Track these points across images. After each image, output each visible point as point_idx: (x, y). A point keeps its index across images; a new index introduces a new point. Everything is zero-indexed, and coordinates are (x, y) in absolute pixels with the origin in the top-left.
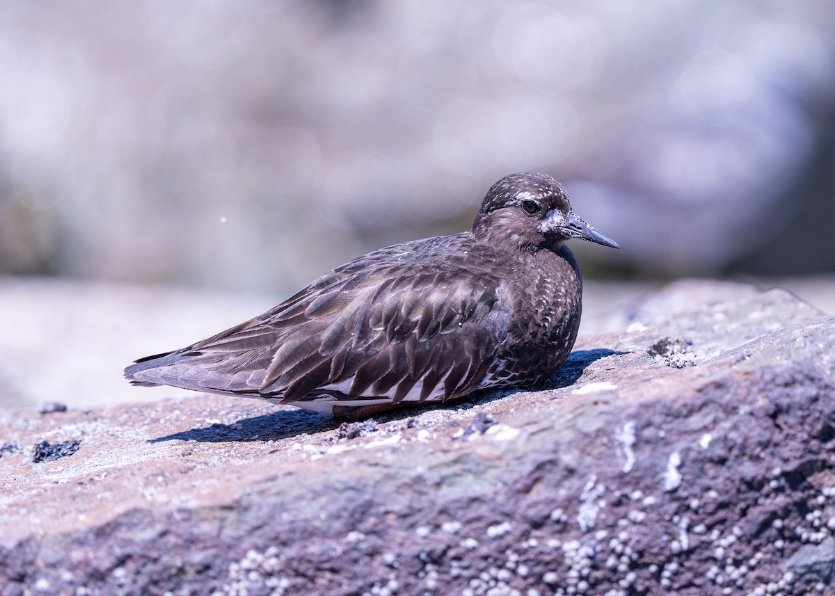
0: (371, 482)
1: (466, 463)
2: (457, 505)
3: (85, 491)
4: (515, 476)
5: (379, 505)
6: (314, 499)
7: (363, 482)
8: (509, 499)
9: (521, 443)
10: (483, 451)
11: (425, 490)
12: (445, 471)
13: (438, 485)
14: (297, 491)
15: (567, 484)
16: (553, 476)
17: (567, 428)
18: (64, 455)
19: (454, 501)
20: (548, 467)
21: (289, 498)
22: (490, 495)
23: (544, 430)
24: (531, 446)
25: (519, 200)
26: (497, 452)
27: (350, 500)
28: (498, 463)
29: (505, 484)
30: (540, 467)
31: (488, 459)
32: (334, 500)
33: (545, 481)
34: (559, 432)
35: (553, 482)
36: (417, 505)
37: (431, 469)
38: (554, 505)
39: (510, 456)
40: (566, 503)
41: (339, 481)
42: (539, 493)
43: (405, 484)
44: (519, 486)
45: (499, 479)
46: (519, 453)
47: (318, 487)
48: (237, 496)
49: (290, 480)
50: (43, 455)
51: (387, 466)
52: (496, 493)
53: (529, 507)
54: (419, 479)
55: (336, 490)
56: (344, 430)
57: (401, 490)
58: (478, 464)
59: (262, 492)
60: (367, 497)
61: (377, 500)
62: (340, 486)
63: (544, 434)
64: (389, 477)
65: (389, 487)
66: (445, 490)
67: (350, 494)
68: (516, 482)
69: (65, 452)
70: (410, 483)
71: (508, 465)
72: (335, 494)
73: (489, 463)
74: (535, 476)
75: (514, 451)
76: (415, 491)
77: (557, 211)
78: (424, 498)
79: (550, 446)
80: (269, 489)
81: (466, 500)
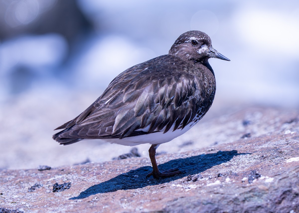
0: (217, 201)
1: (254, 192)
2: (252, 209)
3: (94, 205)
4: (275, 197)
5: (221, 210)
6: (194, 208)
7: (214, 200)
8: (272, 206)
9: (276, 183)
10: (261, 187)
11: (239, 203)
12: (246, 196)
13: (244, 201)
14: (187, 205)
15: (295, 200)
16: (289, 197)
17: (294, 177)
18: (65, 189)
19: (251, 208)
20: (288, 193)
21: (185, 207)
22: (265, 205)
23: (285, 178)
24: (280, 185)
25: (190, 40)
26: (267, 188)
27: (209, 208)
28: (267, 192)
29: (270, 200)
30: (284, 193)
31: (263, 190)
32: (203, 208)
33: (287, 199)
34: (291, 179)
35: (290, 199)
36: (236, 210)
37: (240, 194)
38: (291, 208)
39: (272, 189)
40: (295, 208)
41: (204, 200)
42: (284, 203)
43: (231, 201)
44: (276, 201)
45: (268, 198)
46: (276, 188)
47: (196, 203)
48: (164, 207)
49: (184, 200)
50: (57, 189)
51: (222, 194)
52: (267, 204)
53: (281, 209)
54: (236, 199)
55: (203, 204)
56: (190, 178)
57: (229, 204)
58: (259, 192)
59: (173, 205)
60: (216, 207)
61: (220, 207)
62: (205, 202)
63: (285, 179)
64: (224, 198)
65: (224, 202)
66: (246, 203)
67: (209, 205)
68: (275, 199)
69: (66, 188)
70: (233, 200)
71: (271, 192)
72: (203, 206)
73: (264, 192)
74: (282, 197)
75: (274, 187)
76: (235, 204)
77: (206, 46)
78: (238, 207)
79: (288, 184)
80: (176, 204)
81: (255, 207)
